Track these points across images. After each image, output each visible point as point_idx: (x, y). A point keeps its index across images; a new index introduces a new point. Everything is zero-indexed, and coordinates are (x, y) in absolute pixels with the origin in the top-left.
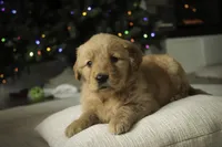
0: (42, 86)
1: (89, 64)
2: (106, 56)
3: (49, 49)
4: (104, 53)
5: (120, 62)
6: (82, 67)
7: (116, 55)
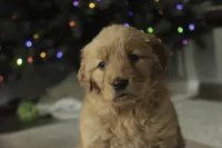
0: (35, 101)
1: (101, 66)
2: (123, 54)
3: (43, 55)
4: (121, 50)
5: (141, 61)
6: (92, 71)
7: (136, 52)
